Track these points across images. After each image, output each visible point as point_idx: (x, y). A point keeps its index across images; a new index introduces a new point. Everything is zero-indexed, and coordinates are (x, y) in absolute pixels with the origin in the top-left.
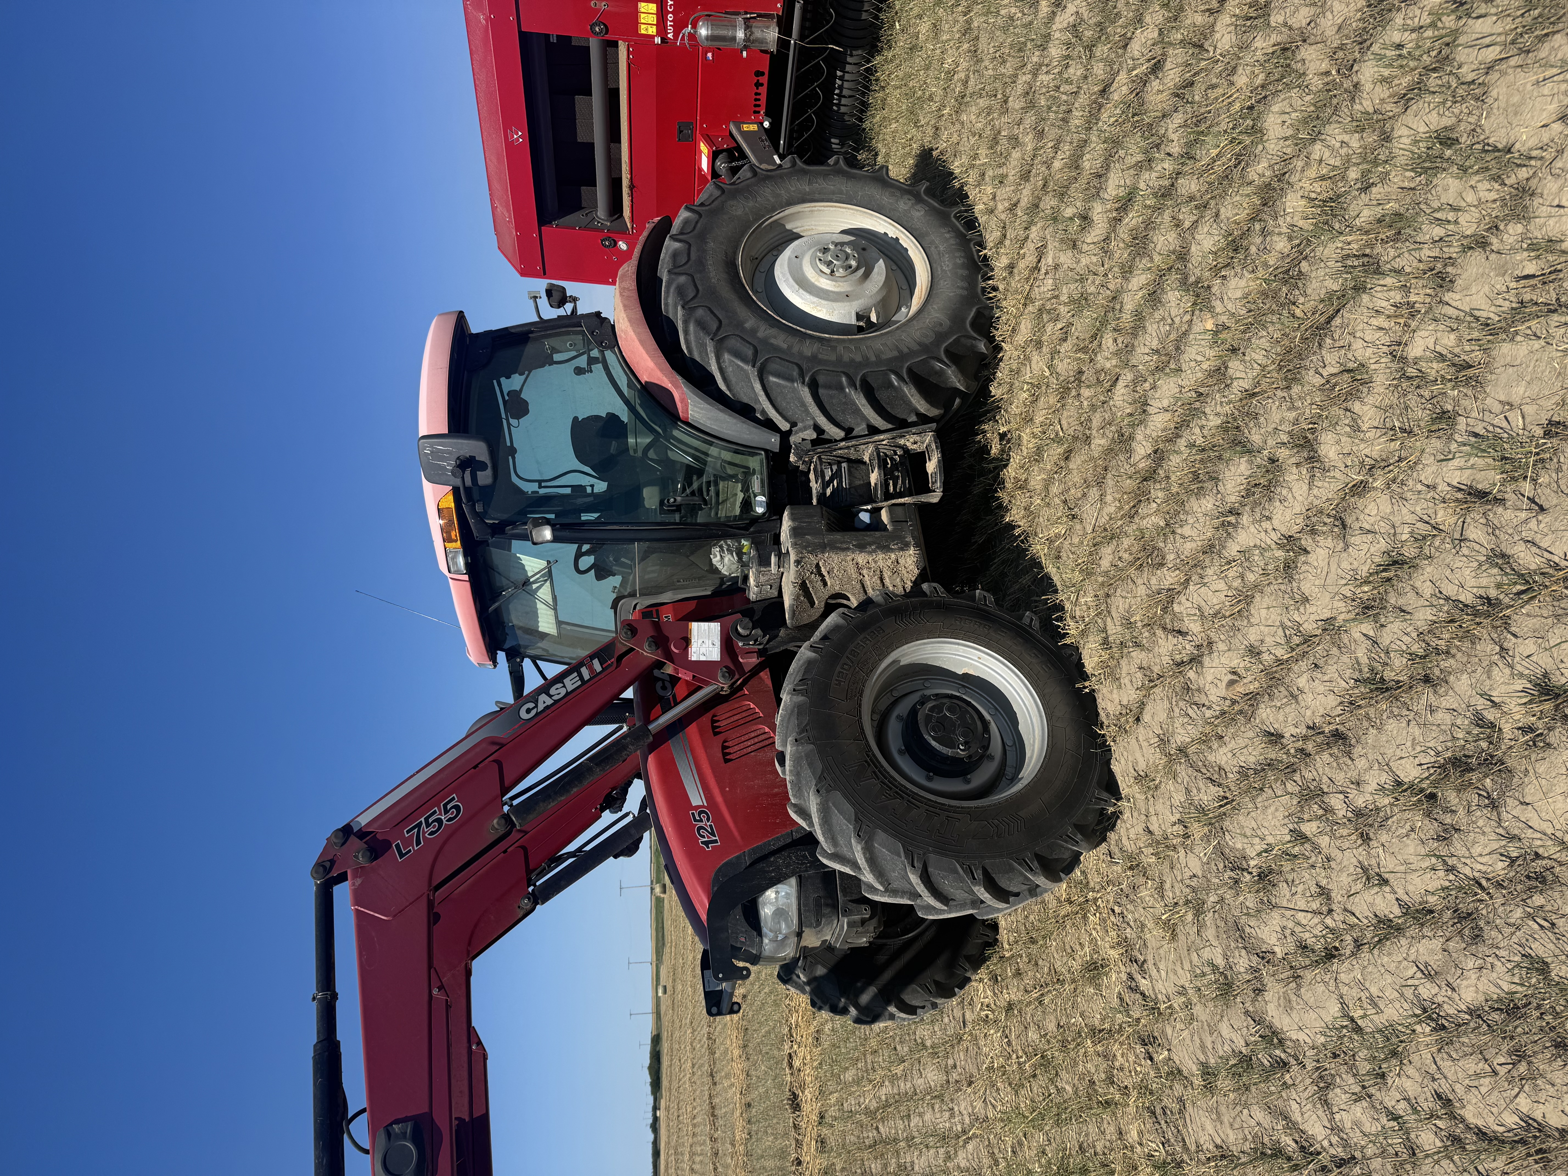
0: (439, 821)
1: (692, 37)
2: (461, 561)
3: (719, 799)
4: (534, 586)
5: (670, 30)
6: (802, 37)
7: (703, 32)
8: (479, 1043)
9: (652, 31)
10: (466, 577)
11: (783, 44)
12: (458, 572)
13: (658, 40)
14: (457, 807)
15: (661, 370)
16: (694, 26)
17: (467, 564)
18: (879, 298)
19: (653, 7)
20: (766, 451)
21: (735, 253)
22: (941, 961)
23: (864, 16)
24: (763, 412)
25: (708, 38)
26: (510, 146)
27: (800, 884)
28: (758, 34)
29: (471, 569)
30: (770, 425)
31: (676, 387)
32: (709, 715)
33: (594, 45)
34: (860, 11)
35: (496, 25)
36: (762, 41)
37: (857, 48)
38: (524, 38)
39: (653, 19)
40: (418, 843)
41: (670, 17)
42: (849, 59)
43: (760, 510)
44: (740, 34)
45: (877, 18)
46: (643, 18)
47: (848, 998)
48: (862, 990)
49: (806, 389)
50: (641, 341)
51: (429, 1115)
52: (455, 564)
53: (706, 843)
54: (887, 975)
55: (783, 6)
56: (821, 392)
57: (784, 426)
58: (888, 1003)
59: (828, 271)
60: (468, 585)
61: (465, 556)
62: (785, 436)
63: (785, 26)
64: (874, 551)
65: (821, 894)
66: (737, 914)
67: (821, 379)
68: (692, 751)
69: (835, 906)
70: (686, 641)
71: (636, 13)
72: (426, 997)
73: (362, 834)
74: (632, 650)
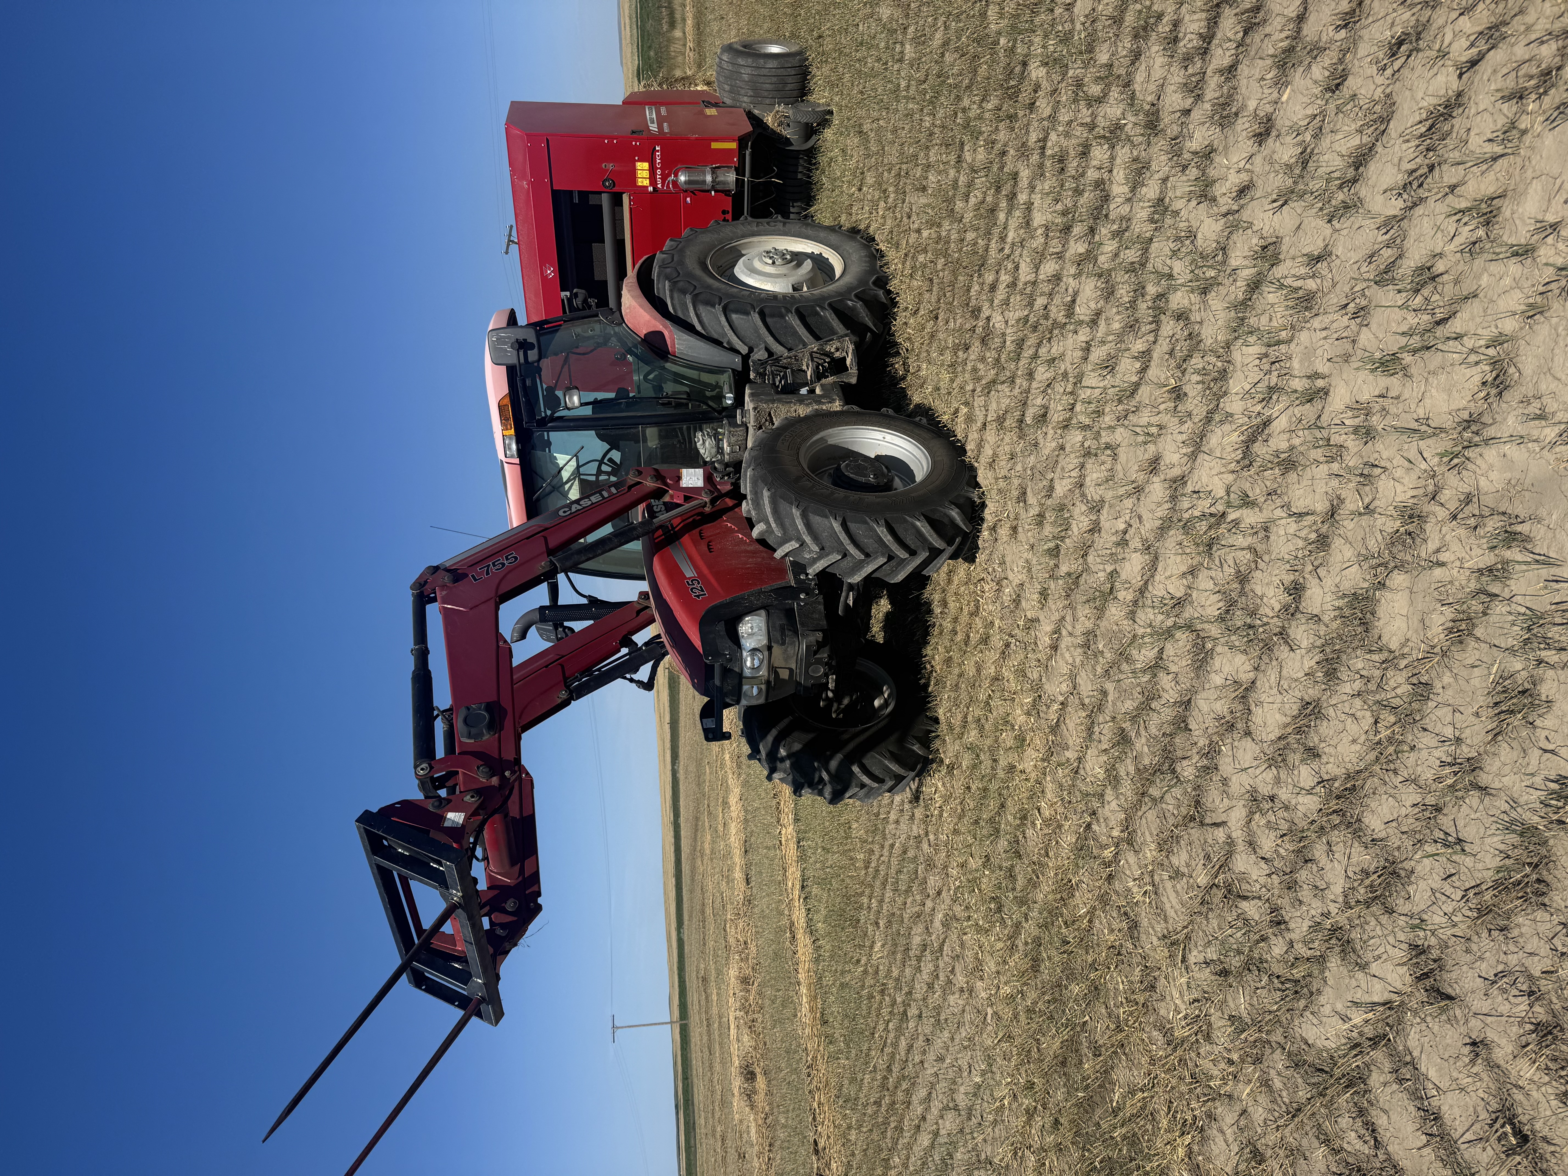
0: (503, 564)
1: (675, 183)
2: (514, 447)
3: (706, 571)
4: (567, 487)
5: (659, 181)
6: (752, 176)
7: (682, 178)
8: (527, 774)
9: (646, 183)
10: (517, 461)
11: (739, 183)
12: (512, 456)
13: (651, 189)
14: (516, 558)
15: (655, 319)
16: (676, 175)
17: (518, 450)
18: (808, 277)
19: (646, 165)
20: (733, 370)
21: (705, 258)
22: (893, 738)
23: (800, 176)
24: (729, 342)
25: (685, 182)
26: (544, 278)
27: (768, 615)
28: (721, 178)
29: (521, 453)
30: (735, 351)
31: (666, 327)
32: (698, 530)
33: (605, 200)
34: (796, 172)
35: (535, 186)
36: (724, 183)
37: (796, 201)
38: (555, 194)
39: (646, 174)
40: (488, 573)
41: (659, 172)
42: (792, 210)
43: (729, 402)
44: (709, 178)
45: (810, 177)
46: (640, 174)
47: (819, 762)
48: (831, 757)
49: (757, 315)
50: (641, 306)
51: (498, 703)
52: (510, 449)
53: (698, 596)
54: (851, 746)
55: (739, 160)
56: (768, 320)
57: (744, 350)
58: (853, 763)
59: (770, 262)
60: (518, 468)
61: (517, 443)
62: (746, 358)
63: (740, 171)
64: (810, 403)
65: (784, 622)
66: (721, 627)
67: (767, 311)
68: (686, 550)
69: (796, 632)
70: (679, 478)
71: (633, 172)
72: (495, 646)
73: (447, 570)
74: (639, 483)
